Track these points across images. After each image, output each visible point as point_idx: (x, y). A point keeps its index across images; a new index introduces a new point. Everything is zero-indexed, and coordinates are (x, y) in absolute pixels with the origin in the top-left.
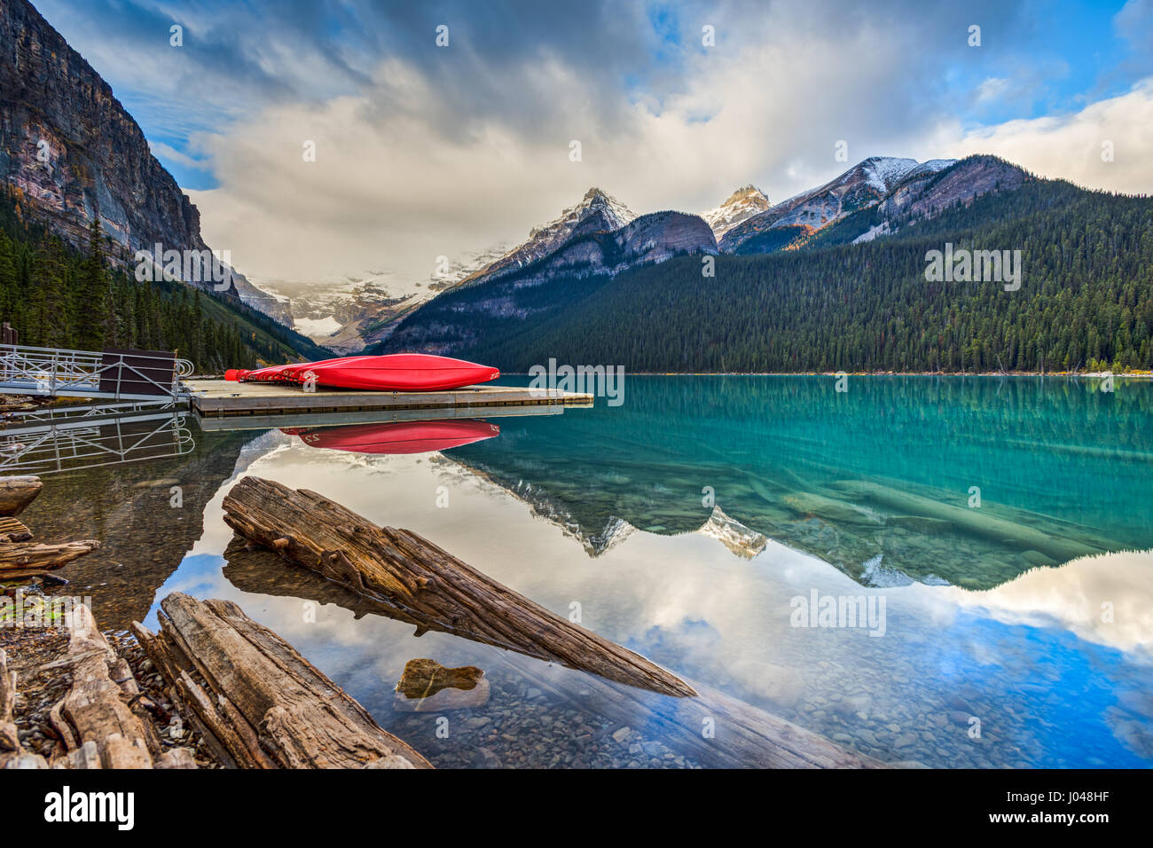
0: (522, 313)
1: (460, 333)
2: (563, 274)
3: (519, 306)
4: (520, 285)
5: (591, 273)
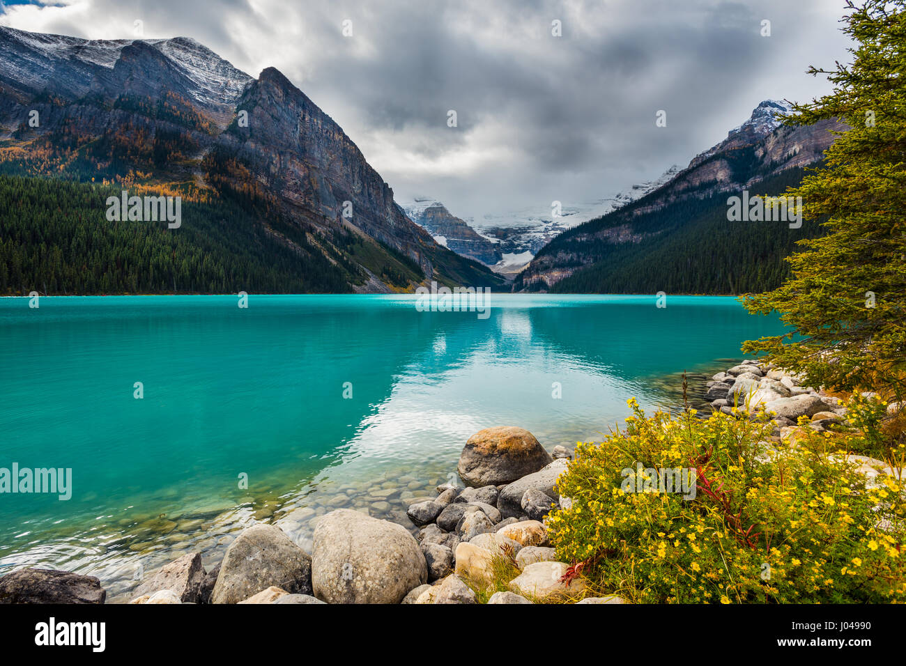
0: (638, 238)
1: (581, 259)
2: (685, 197)
3: (636, 232)
4: (639, 213)
5: (715, 192)
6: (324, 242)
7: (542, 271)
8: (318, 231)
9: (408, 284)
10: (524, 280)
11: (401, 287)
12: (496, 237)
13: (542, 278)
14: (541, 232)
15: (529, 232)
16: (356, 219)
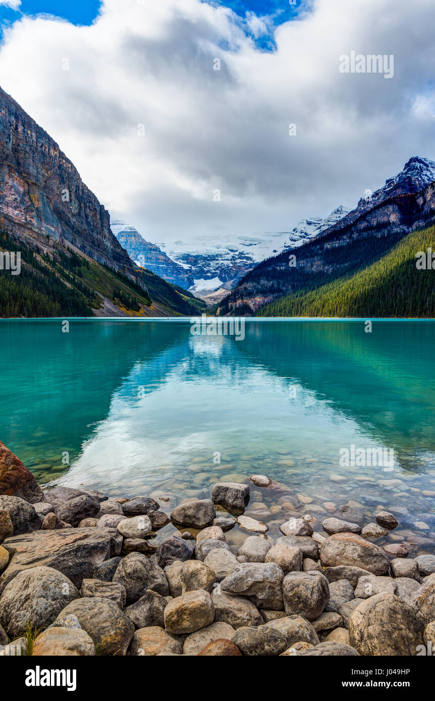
0: (329, 269)
1: (281, 286)
2: (366, 234)
3: (327, 263)
4: (329, 246)
5: (389, 232)
6: (53, 264)
7: (246, 296)
8: (45, 252)
9: (140, 308)
10: (229, 304)
11: (134, 310)
12: (187, 263)
13: (246, 303)
14: (229, 260)
15: (217, 260)
16: (75, 240)
